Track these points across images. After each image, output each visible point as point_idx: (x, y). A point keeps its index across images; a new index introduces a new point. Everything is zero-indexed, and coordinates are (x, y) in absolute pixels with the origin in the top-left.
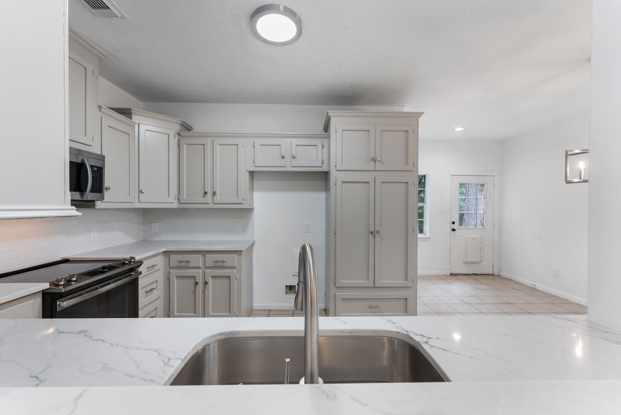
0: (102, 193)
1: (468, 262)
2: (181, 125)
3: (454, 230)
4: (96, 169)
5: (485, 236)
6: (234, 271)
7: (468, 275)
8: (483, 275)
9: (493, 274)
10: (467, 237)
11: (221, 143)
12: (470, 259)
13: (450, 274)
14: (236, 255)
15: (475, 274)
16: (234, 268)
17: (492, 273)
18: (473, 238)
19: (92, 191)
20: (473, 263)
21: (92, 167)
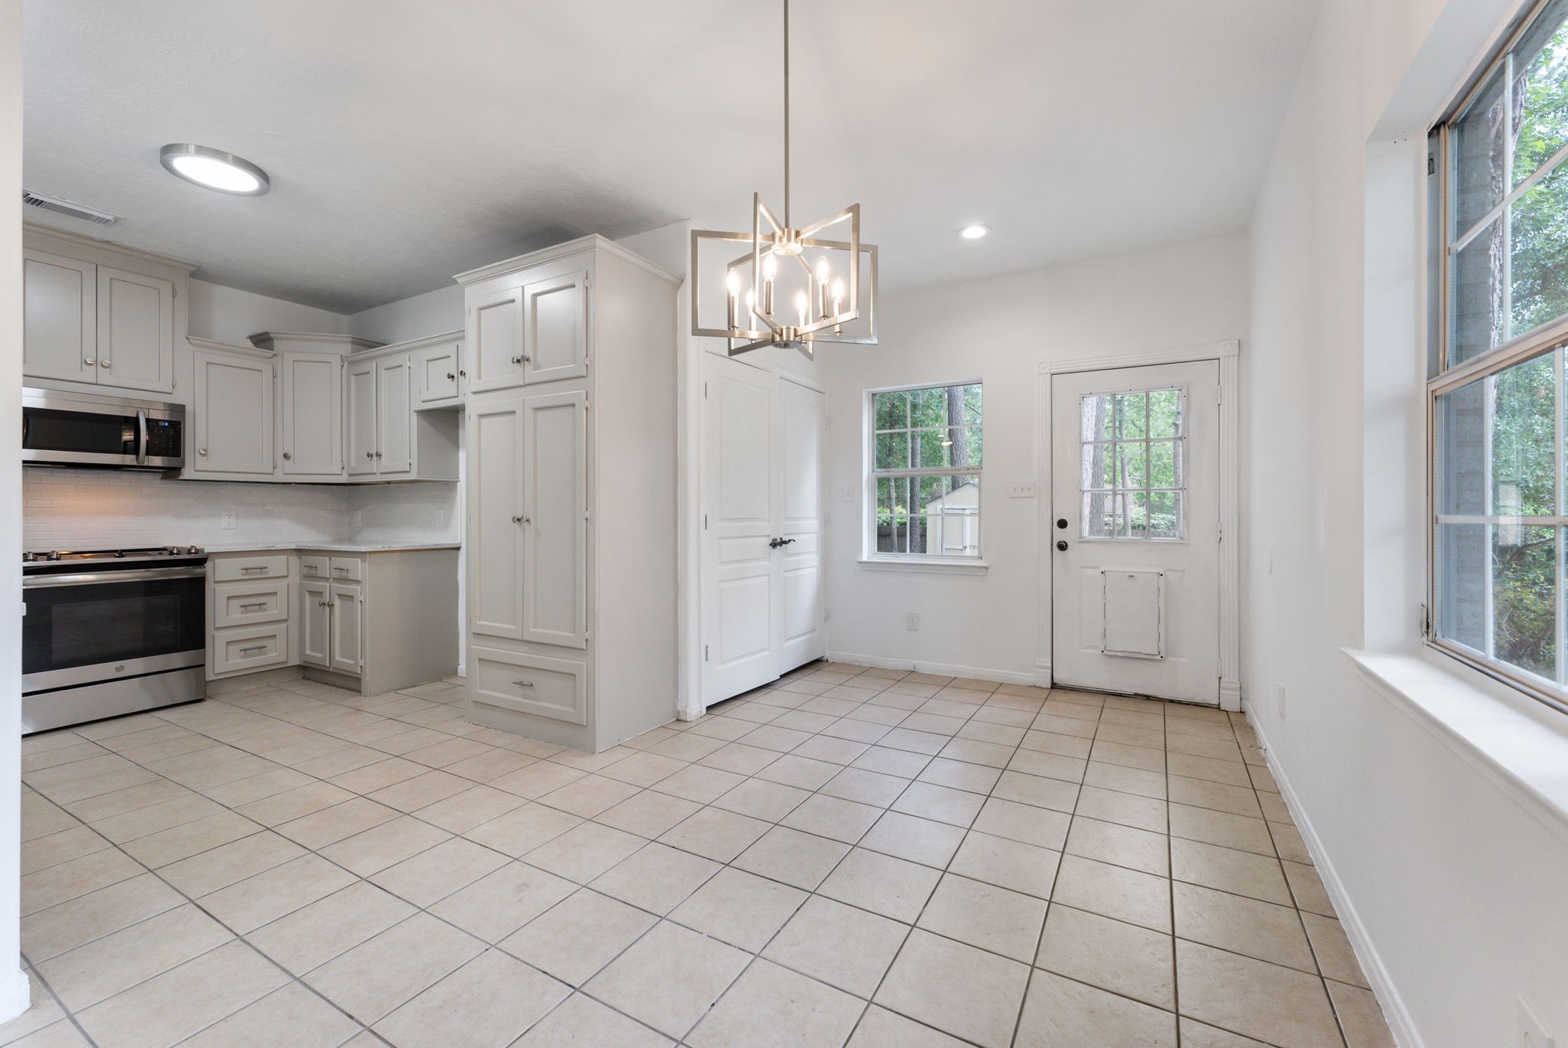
0: (180, 456)
1: (1109, 653)
2: (353, 343)
3: (1063, 547)
4: (167, 424)
5: (1183, 571)
6: (355, 587)
7: (1120, 695)
8: (1180, 703)
9: (1218, 707)
10: (1106, 570)
11: (387, 367)
12: (1119, 645)
13: (1049, 686)
14: (359, 560)
15: (1148, 698)
16: (357, 582)
17: (1215, 702)
18: (1128, 575)
19: (148, 453)
20: (1131, 657)
21: (148, 420)
